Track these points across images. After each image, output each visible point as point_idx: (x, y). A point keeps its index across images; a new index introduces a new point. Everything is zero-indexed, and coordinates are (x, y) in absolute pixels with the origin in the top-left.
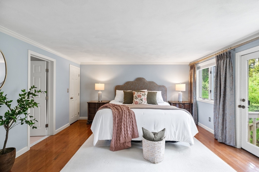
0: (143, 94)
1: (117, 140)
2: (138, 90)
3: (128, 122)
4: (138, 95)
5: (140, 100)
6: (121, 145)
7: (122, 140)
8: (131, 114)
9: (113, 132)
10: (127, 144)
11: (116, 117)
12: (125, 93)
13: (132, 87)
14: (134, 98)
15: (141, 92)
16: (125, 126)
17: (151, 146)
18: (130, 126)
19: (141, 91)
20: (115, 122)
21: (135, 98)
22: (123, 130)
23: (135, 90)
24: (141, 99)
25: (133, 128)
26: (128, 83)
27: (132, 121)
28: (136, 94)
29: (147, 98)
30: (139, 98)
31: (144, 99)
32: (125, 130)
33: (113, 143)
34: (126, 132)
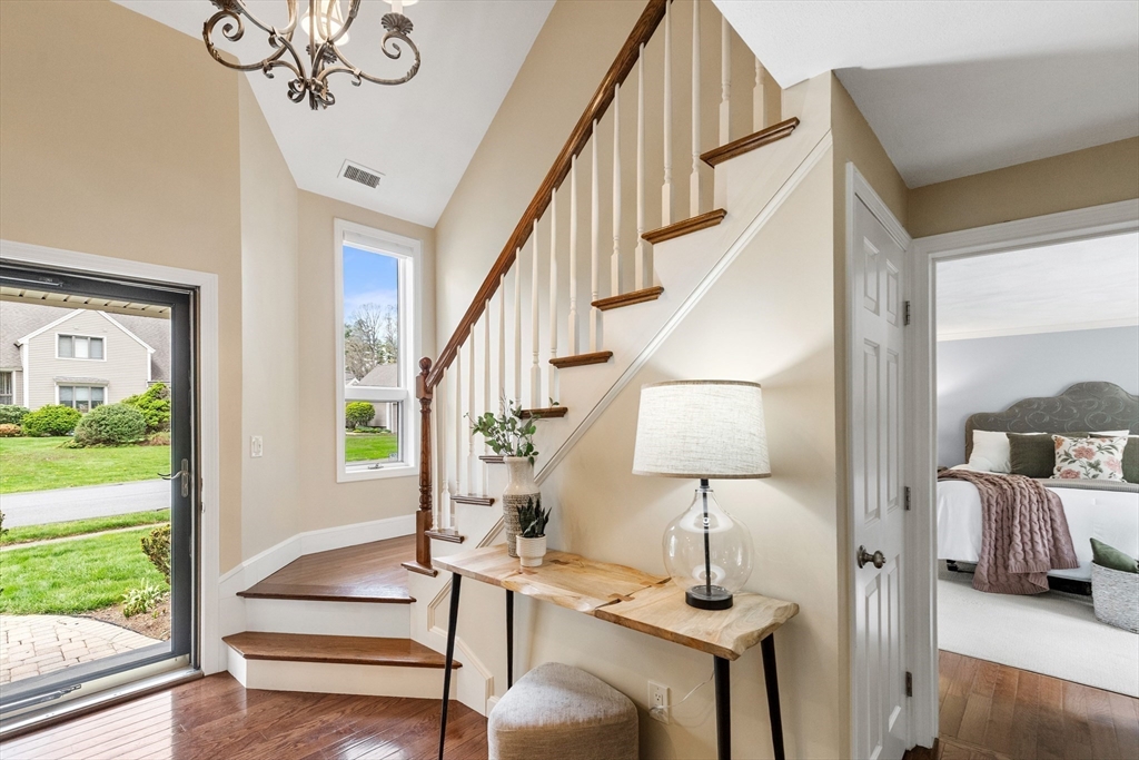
0: (1103, 444)
1: (997, 567)
2: (1079, 431)
3: (1036, 520)
4: (1076, 448)
5: (1088, 468)
6: (1012, 580)
7: (1015, 565)
8: (1048, 500)
9: (983, 541)
10: (1031, 579)
11: (993, 502)
12: (1015, 443)
13: (1047, 419)
14: (1058, 461)
15: (1092, 440)
16: (1026, 530)
17: (1125, 585)
18: (1044, 533)
19: (1092, 436)
20: (989, 515)
21: (1065, 460)
22: (1017, 539)
23: (1062, 431)
24: (1092, 461)
25: (1055, 539)
26: (1025, 406)
27: (1051, 520)
28: (1066, 444)
29: (1122, 461)
30: (1084, 460)
31: (1108, 463)
32: (1027, 539)
33: (983, 571)
34: (1028, 548)
